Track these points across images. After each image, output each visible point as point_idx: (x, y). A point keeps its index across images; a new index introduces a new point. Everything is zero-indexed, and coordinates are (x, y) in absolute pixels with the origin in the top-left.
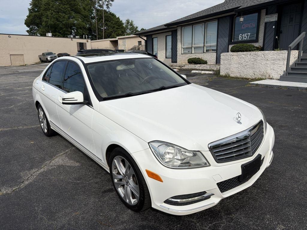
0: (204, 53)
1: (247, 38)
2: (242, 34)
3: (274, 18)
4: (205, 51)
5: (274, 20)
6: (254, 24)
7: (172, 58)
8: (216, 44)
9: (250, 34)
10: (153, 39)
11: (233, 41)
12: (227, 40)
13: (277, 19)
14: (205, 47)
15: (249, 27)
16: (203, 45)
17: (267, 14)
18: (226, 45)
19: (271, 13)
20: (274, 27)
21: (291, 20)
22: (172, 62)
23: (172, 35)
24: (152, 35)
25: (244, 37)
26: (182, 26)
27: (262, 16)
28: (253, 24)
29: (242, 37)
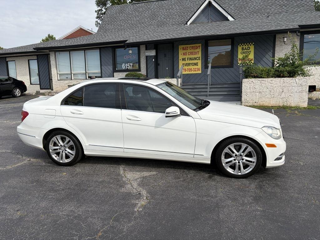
0: (86, 79)
1: (130, 67)
2: (125, 64)
3: (153, 53)
4: (87, 78)
5: (153, 55)
6: (135, 56)
7: (40, 84)
8: (100, 71)
9: (132, 64)
10: (7, 62)
11: (117, 69)
12: (111, 68)
13: (155, 54)
14: (87, 74)
15: (131, 58)
16: (85, 72)
17: (146, 49)
18: (110, 72)
19: (150, 49)
20: (154, 60)
21: (165, 56)
22: (41, 89)
23: (37, 59)
24: (6, 57)
25: (128, 67)
26: (55, 52)
27: (141, 51)
28: (133, 56)
29: (125, 66)
